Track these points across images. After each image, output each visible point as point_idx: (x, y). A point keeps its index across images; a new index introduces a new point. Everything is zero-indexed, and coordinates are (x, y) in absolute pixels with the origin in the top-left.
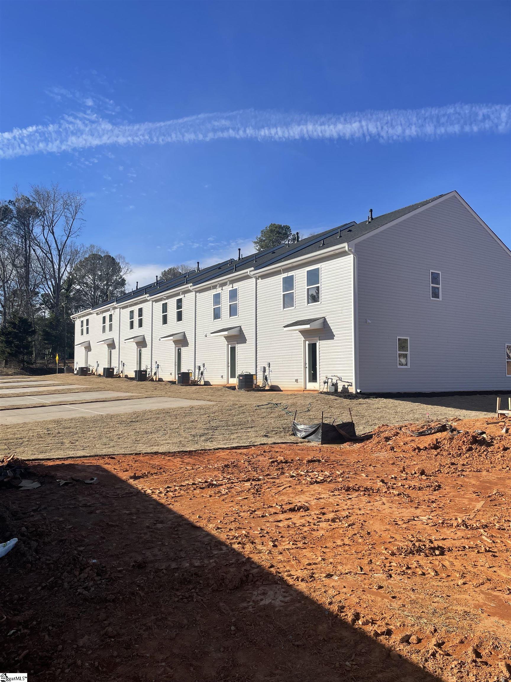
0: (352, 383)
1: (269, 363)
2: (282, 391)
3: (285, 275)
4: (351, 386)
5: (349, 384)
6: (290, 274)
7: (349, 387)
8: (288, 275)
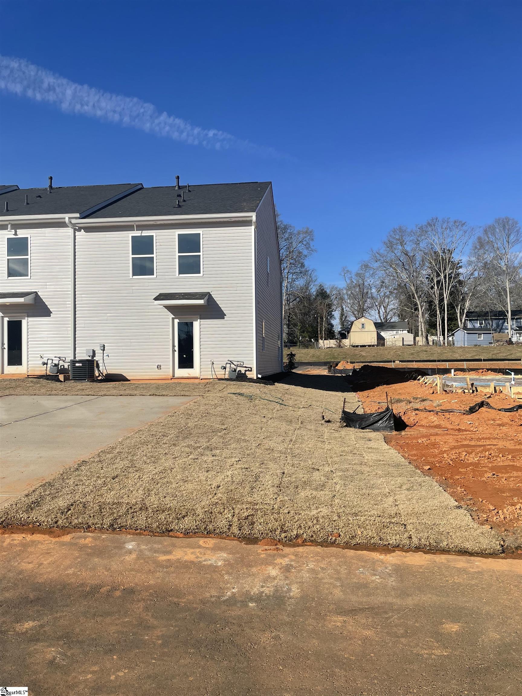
0: (251, 368)
1: (104, 345)
2: (129, 380)
3: (137, 233)
4: (251, 371)
5: (247, 369)
6: (146, 233)
7: (247, 372)
8: (143, 235)
